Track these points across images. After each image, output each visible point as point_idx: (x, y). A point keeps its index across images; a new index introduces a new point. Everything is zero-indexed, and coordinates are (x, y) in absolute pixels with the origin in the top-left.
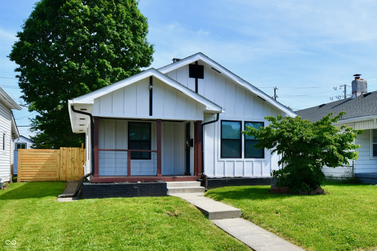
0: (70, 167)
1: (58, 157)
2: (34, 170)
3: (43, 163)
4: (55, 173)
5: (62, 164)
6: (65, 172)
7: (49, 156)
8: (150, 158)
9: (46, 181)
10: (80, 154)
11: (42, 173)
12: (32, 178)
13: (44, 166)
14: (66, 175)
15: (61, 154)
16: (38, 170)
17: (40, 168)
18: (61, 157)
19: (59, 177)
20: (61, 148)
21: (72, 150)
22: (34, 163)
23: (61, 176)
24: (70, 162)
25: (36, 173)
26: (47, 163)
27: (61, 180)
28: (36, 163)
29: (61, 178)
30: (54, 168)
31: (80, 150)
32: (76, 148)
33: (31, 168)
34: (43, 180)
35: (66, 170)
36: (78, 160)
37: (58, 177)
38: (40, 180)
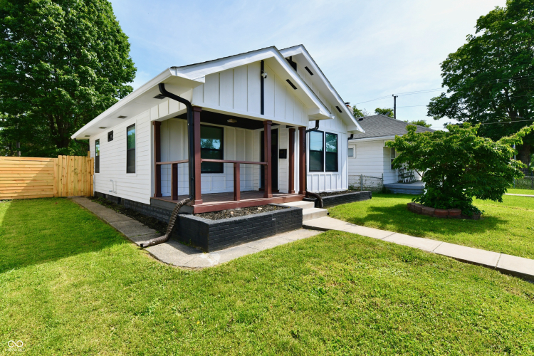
0: (72, 179)
1: (56, 168)
2: (19, 185)
3: (32, 175)
4: (51, 187)
5: (60, 176)
6: (66, 185)
7: (43, 166)
8: (221, 171)
9: (38, 199)
10: (85, 165)
11: (32, 188)
12: (16, 195)
13: (35, 178)
14: (67, 189)
15: (60, 164)
16: (25, 185)
17: (28, 182)
18: (60, 168)
19: (58, 193)
20: (60, 156)
21: (75, 160)
22: (18, 176)
23: (60, 191)
24: (73, 173)
25: (23, 188)
26: (39, 175)
27: (60, 196)
28: (22, 175)
29: (60, 193)
30: (49, 181)
31: (85, 159)
32: (80, 157)
33: (14, 182)
34: (32, 197)
35: (67, 184)
36: (83, 171)
37: (55, 192)
38: (29, 197)
